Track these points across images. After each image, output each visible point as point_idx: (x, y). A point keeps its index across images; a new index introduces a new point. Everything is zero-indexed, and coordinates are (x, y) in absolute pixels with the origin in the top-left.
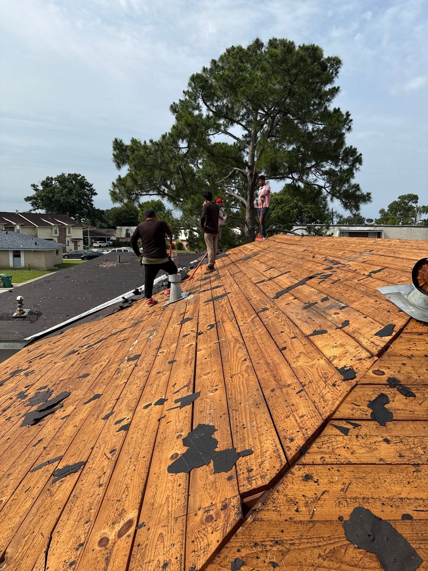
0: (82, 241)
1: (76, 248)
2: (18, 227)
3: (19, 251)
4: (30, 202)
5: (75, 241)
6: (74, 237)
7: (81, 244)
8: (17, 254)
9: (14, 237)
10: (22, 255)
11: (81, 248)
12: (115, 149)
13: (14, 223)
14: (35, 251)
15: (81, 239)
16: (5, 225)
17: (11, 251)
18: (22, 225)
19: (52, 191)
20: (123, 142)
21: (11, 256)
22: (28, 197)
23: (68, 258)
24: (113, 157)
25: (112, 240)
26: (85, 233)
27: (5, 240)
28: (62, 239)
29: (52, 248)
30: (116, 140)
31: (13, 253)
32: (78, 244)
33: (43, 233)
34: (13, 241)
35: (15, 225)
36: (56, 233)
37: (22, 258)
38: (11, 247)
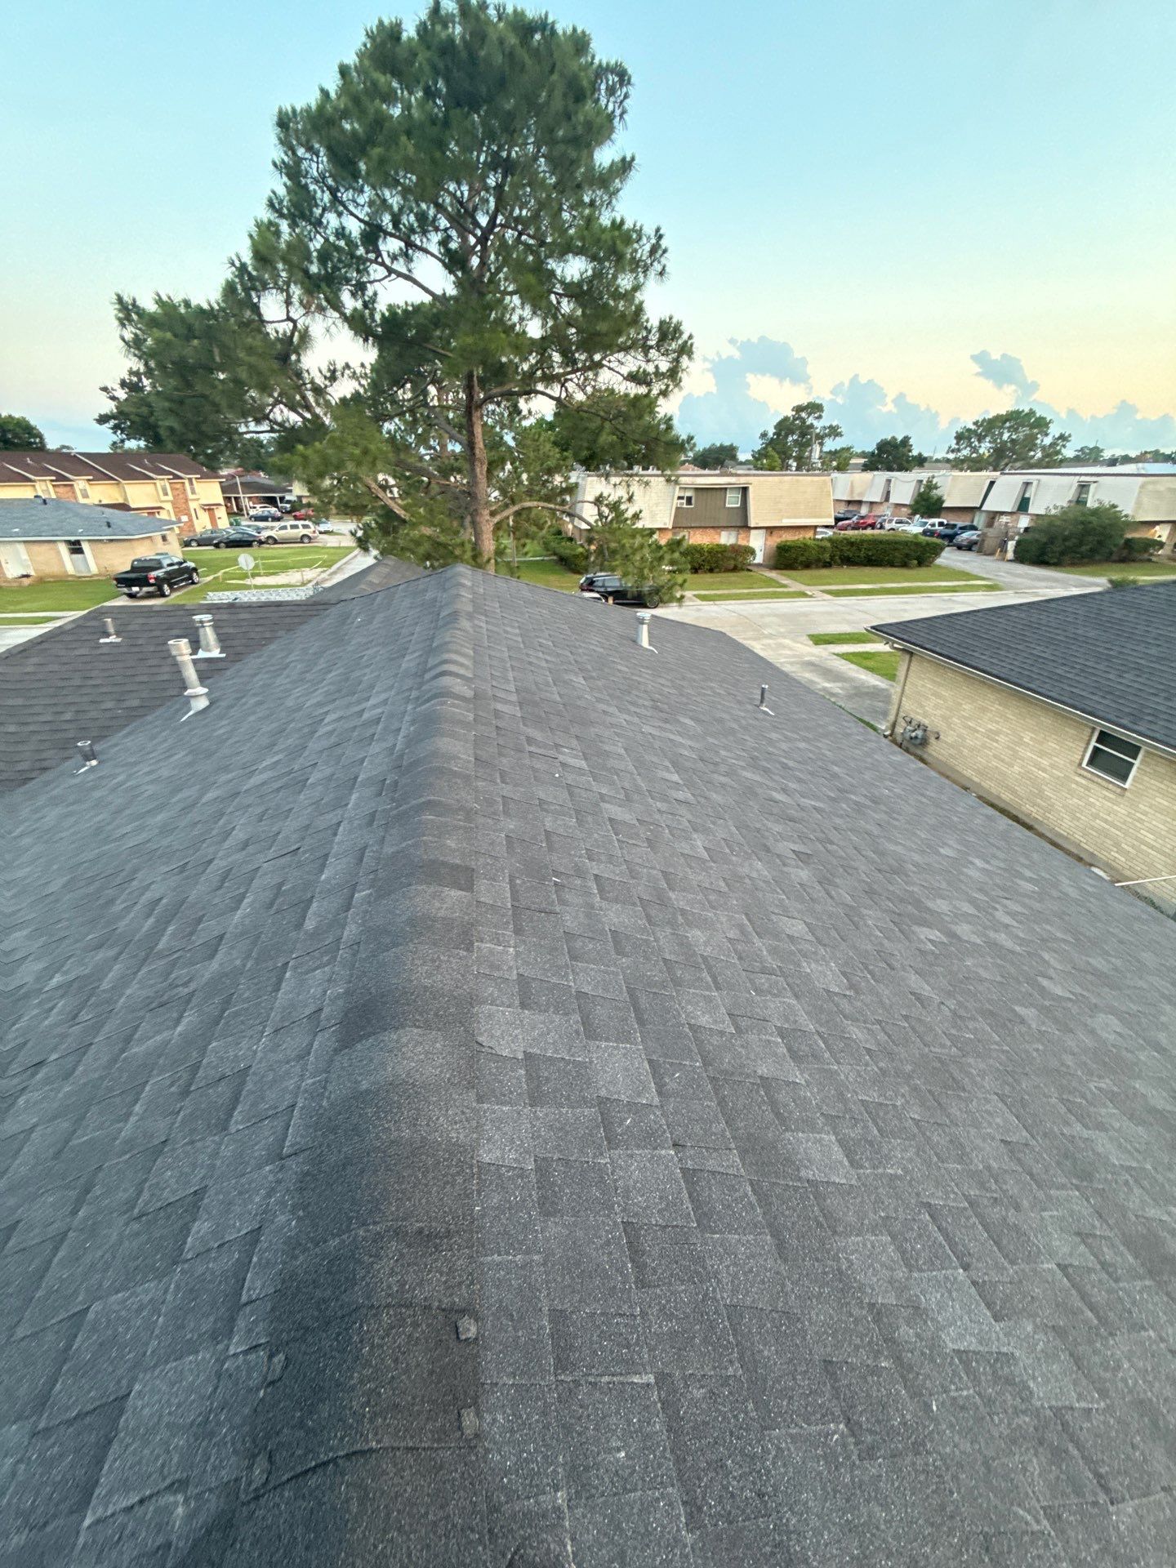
0: (223, 509)
3: (78, 542)
4: (109, 426)
5: (209, 509)
6: (203, 502)
8: (75, 548)
9: (60, 512)
11: (224, 522)
13: (71, 477)
15: (220, 504)
16: (52, 481)
17: (60, 541)
18: (89, 480)
27: (44, 518)
31: (67, 545)
32: (217, 516)
33: (139, 495)
34: (62, 521)
35: (75, 481)
36: (166, 494)
37: (89, 555)
38: (59, 533)
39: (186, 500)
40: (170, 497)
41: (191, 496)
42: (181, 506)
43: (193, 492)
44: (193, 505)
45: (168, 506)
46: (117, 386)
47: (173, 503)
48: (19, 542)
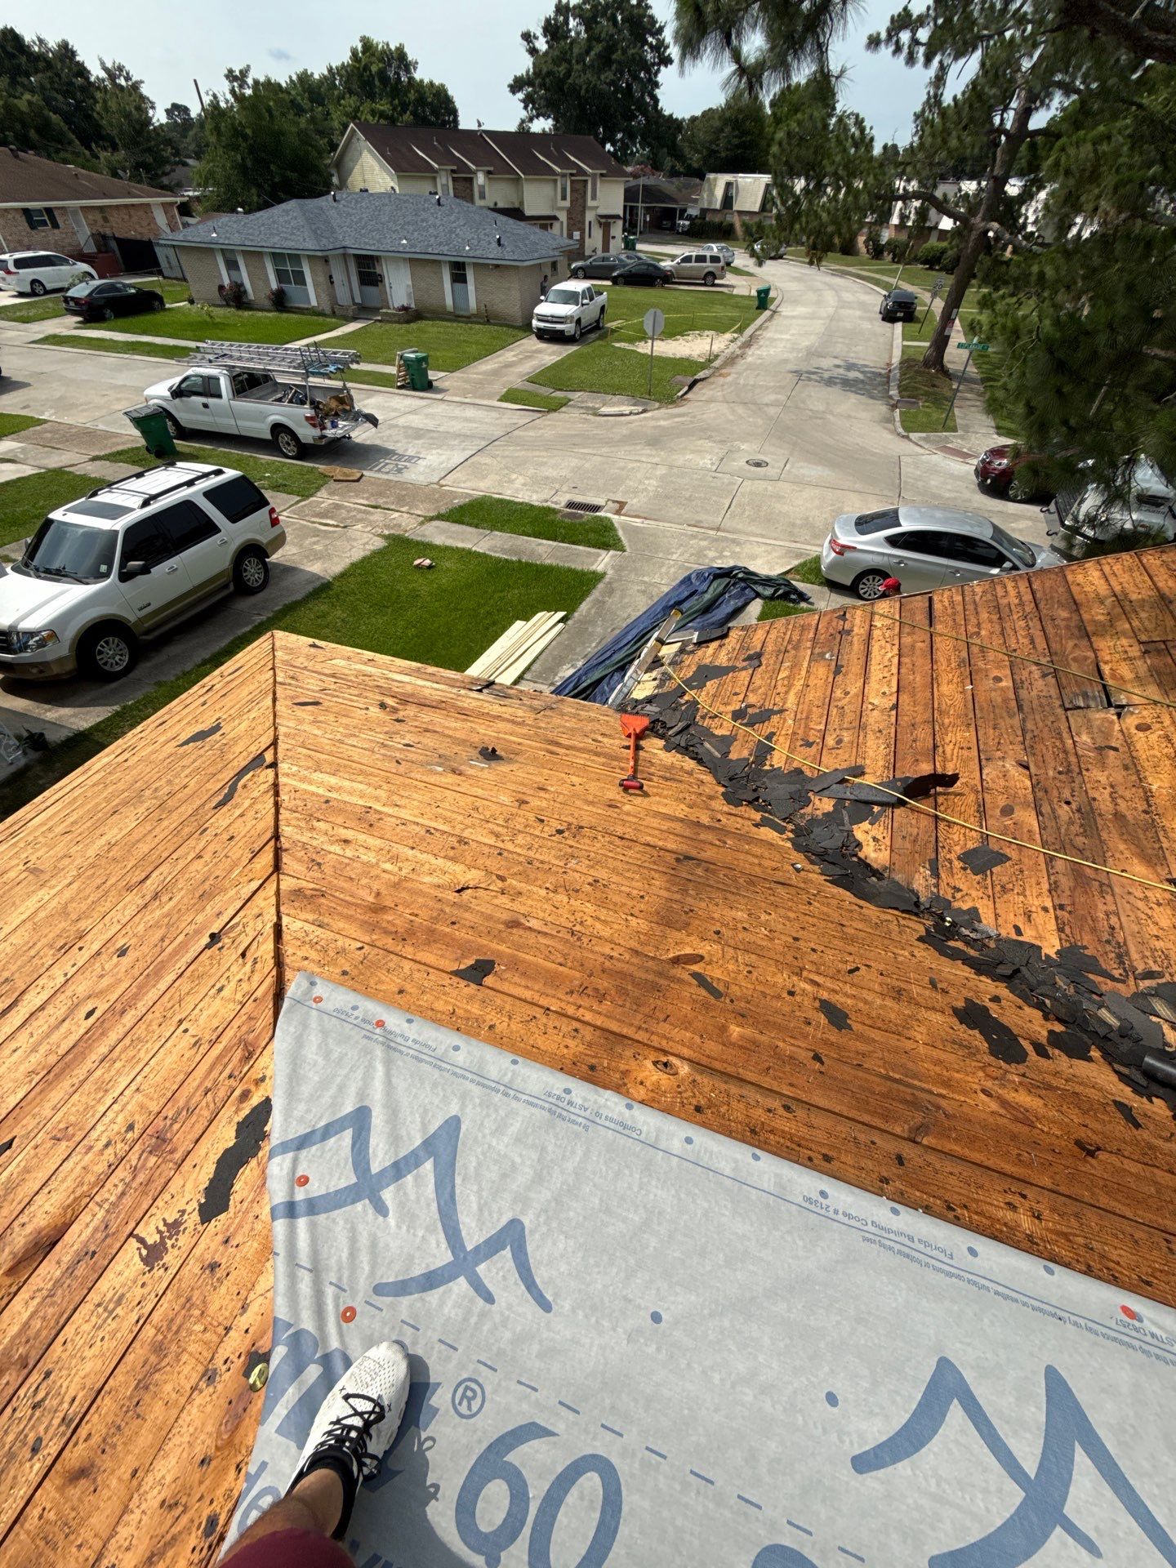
0: (620, 223)
1: (606, 245)
2: (481, 179)
3: (463, 266)
5: (605, 221)
6: (602, 212)
8: (459, 273)
9: (452, 218)
10: (470, 277)
13: (473, 167)
14: (497, 266)
15: (617, 217)
16: (453, 171)
17: (446, 262)
21: (447, 276)
22: (517, 80)
25: (689, 218)
27: (434, 225)
31: (451, 269)
32: (612, 233)
34: (451, 232)
35: (475, 173)
36: (564, 198)
37: (471, 286)
38: (445, 249)
39: (584, 207)
40: (567, 203)
41: (590, 203)
42: (576, 219)
43: (594, 197)
44: (590, 216)
45: (563, 217)
46: (539, 32)
47: (570, 211)
48: (405, 259)
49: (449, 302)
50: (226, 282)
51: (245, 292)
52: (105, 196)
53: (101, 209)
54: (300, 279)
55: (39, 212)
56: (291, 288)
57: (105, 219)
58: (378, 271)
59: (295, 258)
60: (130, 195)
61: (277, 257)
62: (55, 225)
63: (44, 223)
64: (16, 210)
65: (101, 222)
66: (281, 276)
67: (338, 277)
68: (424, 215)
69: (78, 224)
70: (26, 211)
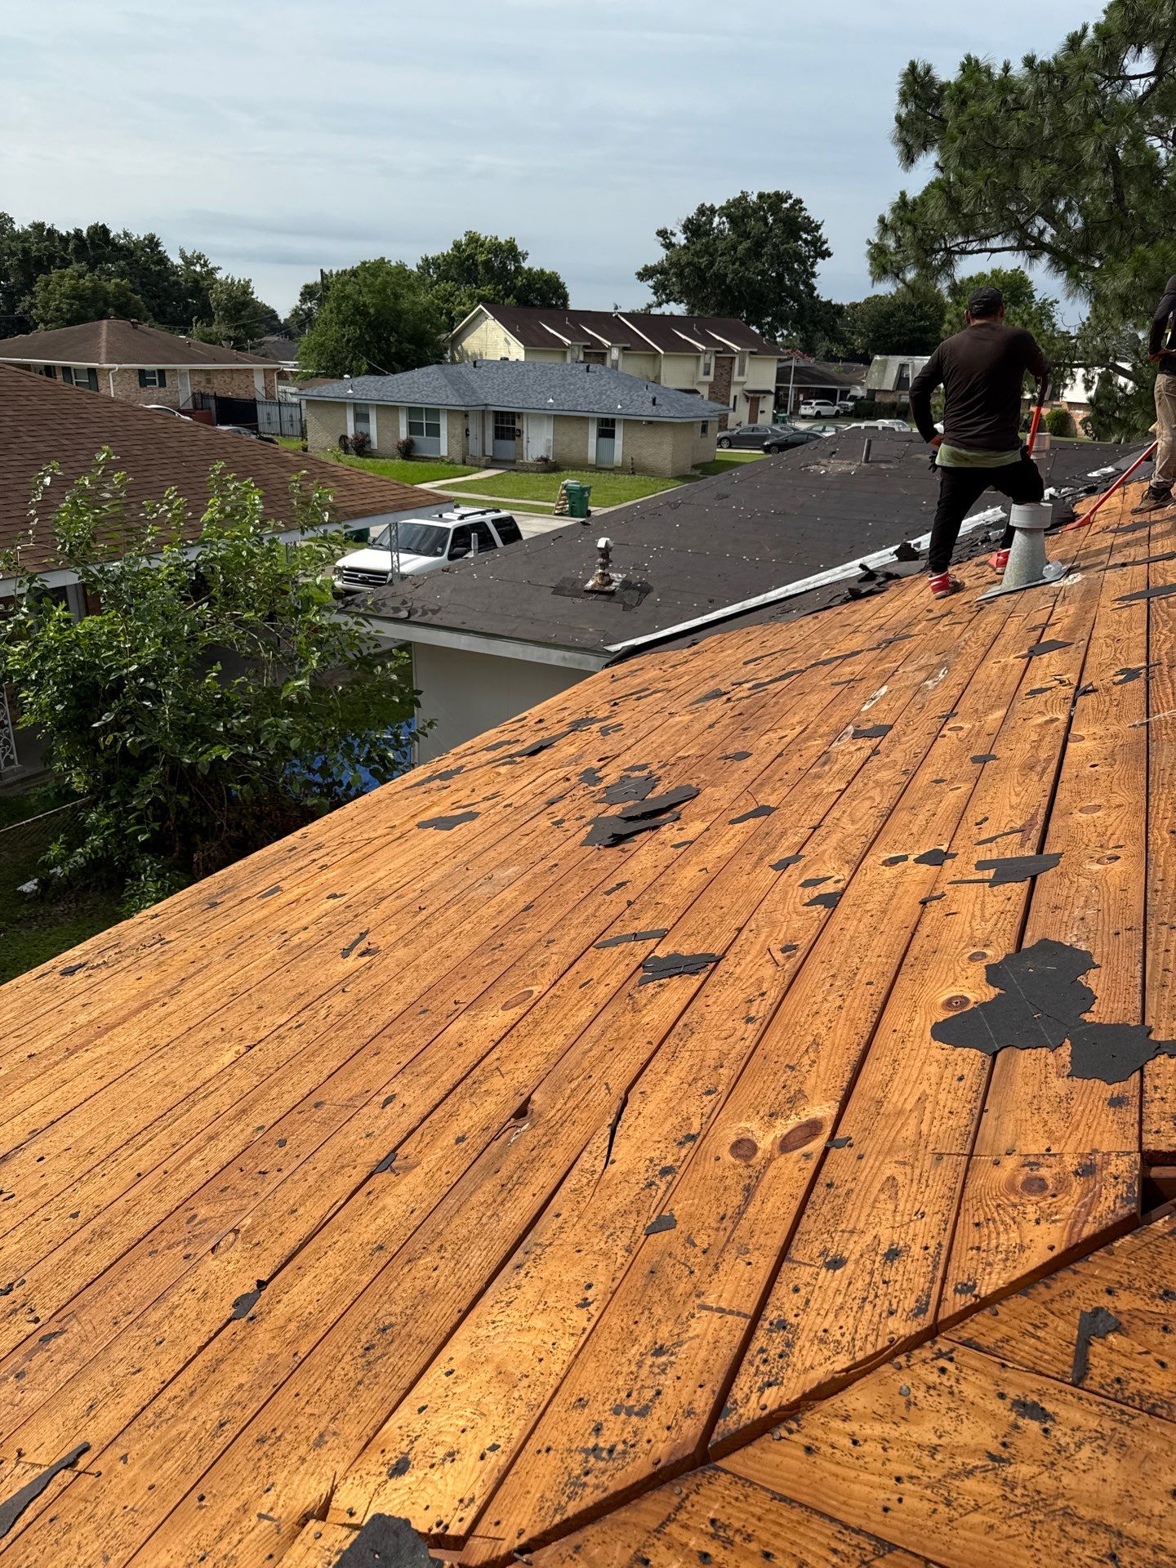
0: (772, 398)
1: (753, 418)
2: (615, 354)
3: (613, 422)
4: (651, 283)
5: (754, 397)
6: (750, 387)
7: (768, 405)
8: (606, 430)
9: (602, 382)
10: (619, 432)
11: (765, 419)
12: (904, 98)
13: (607, 343)
14: (650, 423)
15: (769, 392)
16: (586, 347)
17: (593, 419)
18: (625, 349)
19: (709, 251)
20: (934, 72)
21: (593, 431)
22: (646, 269)
23: (729, 447)
24: (894, 125)
25: (853, 398)
26: (782, 376)
27: (583, 388)
28: (720, 391)
29: (692, 414)
30: (913, 66)
31: (598, 425)
32: (761, 408)
33: (675, 373)
34: (601, 393)
35: (610, 348)
36: (707, 373)
37: (619, 441)
38: (596, 408)
39: (729, 383)
40: (711, 378)
41: (736, 378)
43: (742, 373)
44: (735, 391)
45: (704, 391)
46: (678, 230)
47: (711, 386)
48: (549, 416)
49: (592, 455)
50: (351, 433)
51: (370, 442)
52: (215, 361)
53: (207, 372)
54: (434, 431)
55: (153, 373)
56: (421, 440)
57: (209, 381)
58: (518, 426)
59: (434, 413)
60: (238, 361)
61: (412, 411)
62: (163, 384)
63: (154, 382)
64: (133, 370)
65: (203, 384)
66: (413, 428)
67: (474, 430)
68: (572, 380)
69: (185, 385)
70: (142, 372)
